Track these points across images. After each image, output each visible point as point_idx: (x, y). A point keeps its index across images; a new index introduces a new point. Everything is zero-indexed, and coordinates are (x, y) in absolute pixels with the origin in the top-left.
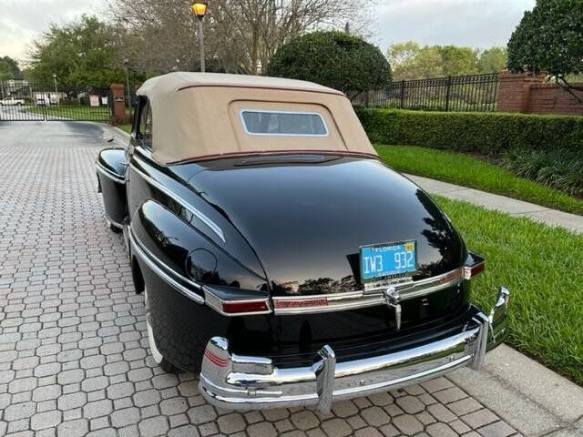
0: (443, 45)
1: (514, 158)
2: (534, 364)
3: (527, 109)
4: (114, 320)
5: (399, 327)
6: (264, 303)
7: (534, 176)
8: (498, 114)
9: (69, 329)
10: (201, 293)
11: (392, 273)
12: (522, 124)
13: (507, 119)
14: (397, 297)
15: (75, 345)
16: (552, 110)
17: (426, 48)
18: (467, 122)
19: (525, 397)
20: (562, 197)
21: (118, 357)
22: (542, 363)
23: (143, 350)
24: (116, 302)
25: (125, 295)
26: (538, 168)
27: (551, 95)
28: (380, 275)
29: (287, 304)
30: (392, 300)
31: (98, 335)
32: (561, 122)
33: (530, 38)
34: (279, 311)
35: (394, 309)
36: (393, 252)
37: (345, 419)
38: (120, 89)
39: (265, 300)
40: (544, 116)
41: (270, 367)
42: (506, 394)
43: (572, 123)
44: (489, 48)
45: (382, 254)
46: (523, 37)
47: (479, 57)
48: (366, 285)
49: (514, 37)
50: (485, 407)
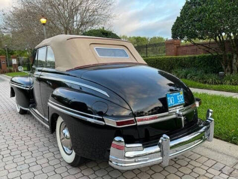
0: (136, 36)
1: (177, 72)
2: (218, 140)
3: (177, 54)
4: (38, 150)
5: (183, 126)
6: (133, 120)
7: (186, 77)
8: (167, 57)
9: (17, 156)
10: (103, 120)
11: (177, 104)
12: (177, 60)
13: (171, 58)
14: (181, 113)
15: (23, 162)
16: (185, 54)
17: (130, 37)
18: (157, 60)
19: (221, 153)
20: (198, 84)
21: (47, 164)
22: (222, 140)
23: (58, 160)
24: (35, 142)
25: (38, 139)
26: (187, 75)
27: (185, 49)
28: (174, 105)
29: (142, 120)
30: (179, 115)
31: (32, 157)
32: (191, 58)
33: (181, 25)
34: (139, 123)
35: (181, 119)
36: (177, 95)
37: (160, 172)
38: (4, 58)
39: (133, 119)
40: (184, 56)
41: (142, 148)
42: (214, 153)
43: (195, 58)
44: (152, 37)
45: (173, 96)
46: (178, 26)
47: (149, 40)
48: (169, 109)
49: (174, 26)
50: (209, 159)
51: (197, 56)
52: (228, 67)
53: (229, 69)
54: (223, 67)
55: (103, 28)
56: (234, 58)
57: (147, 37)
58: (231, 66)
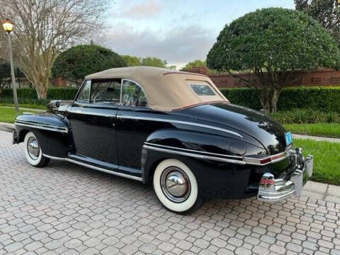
10: (241, 160)
29: (274, 158)
51: (231, 89)
52: (267, 103)
53: (269, 106)
54: (262, 104)
55: (92, 42)
56: (275, 93)
57: (138, 57)
58: (271, 103)
